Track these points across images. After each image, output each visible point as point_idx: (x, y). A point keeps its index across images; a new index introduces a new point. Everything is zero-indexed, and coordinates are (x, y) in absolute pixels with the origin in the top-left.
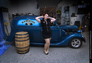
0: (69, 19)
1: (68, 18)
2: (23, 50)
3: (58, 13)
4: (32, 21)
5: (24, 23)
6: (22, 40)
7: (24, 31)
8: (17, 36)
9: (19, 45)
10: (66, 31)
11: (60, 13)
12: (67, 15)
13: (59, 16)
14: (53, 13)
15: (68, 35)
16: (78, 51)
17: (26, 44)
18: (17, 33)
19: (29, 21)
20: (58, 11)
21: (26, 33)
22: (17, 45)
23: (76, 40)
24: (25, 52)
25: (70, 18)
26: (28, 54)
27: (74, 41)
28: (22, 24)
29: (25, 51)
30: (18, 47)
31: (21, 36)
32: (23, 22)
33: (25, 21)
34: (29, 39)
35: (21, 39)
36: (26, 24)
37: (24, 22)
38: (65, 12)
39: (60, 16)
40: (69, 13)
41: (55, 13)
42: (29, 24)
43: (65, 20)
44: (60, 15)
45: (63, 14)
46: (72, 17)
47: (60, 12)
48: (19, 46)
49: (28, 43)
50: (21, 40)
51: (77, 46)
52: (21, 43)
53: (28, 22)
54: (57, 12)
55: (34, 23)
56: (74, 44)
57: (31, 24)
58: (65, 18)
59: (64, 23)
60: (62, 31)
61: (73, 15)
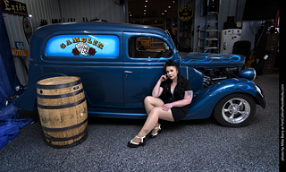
0: (218, 35)
1: (212, 31)
2: (65, 135)
3: (185, 16)
4: (92, 41)
5: (69, 50)
6: (59, 104)
7: (70, 75)
8: (41, 92)
9: (50, 119)
10: (206, 73)
11: (189, 18)
12: (212, 22)
13: (186, 27)
14: (169, 20)
15: (213, 85)
16: (240, 134)
17: (73, 116)
18: (42, 82)
19: (84, 41)
20: (183, 11)
21: (74, 79)
22: (45, 121)
23: (238, 102)
24: (71, 142)
25: (220, 33)
26: (81, 147)
27: (229, 104)
28: (61, 50)
29: (73, 138)
30: (49, 125)
31: (53, 92)
32: (65, 43)
33: (72, 41)
34: (82, 101)
35: (55, 102)
36: (75, 51)
37: (69, 43)
38: (205, 14)
39: (190, 28)
40: (216, 15)
41: (175, 20)
42: (83, 53)
43: (203, 40)
44: (191, 22)
45: (199, 22)
46: (225, 29)
48: (49, 123)
49: (82, 115)
50: (55, 104)
51: (239, 120)
52: (57, 113)
53: (80, 44)
54: (181, 14)
55: (101, 46)
56: (228, 114)
57: (92, 51)
58: (204, 32)
59: (203, 48)
60: (191, 72)
61: (230, 24)
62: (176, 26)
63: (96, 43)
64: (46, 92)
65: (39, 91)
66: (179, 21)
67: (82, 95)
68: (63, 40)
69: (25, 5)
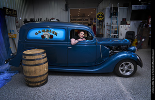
1: (115, 26)
2: (36, 80)
3: (100, 18)
4: (52, 31)
5: (39, 36)
6: (34, 64)
7: (39, 48)
8: (25, 57)
9: (29, 72)
10: (111, 48)
11: (102, 18)
12: (114, 21)
14: (92, 19)
15: (114, 54)
16: (129, 81)
17: (41, 70)
18: (25, 52)
19: (48, 31)
20: (99, 15)
21: (42, 51)
22: (26, 72)
23: (127, 64)
24: (39, 84)
25: (119, 27)
26: (44, 87)
27: (123, 65)
28: (35, 36)
29: (40, 82)
31: (31, 58)
32: (38, 32)
33: (41, 31)
34: (46, 62)
35: (32, 63)
36: (43, 36)
37: (40, 32)
38: (110, 17)
39: (102, 24)
40: (116, 17)
41: (95, 19)
42: (47, 37)
43: (110, 30)
44: (103, 21)
45: (107, 21)
46: (121, 24)
47: (103, 16)
48: (28, 74)
49: (45, 69)
51: (128, 73)
52: (33, 68)
53: (46, 33)
54: (98, 17)
55: (56, 34)
56: (122, 70)
57: (51, 37)
58: (110, 26)
59: (109, 35)
61: (124, 22)
62: (95, 22)
63: (53, 32)
64: (27, 57)
65: (23, 57)
66: (97, 20)
67: (46, 59)
68: (37, 31)
69: (16, 11)
